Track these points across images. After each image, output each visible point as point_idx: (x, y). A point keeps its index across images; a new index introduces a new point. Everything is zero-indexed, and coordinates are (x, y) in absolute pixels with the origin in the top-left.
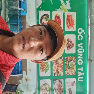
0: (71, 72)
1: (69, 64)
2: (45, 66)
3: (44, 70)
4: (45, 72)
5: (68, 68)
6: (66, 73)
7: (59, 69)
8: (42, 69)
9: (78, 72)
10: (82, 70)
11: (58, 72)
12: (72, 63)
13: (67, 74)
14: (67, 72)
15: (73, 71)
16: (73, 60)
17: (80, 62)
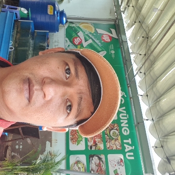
0: (115, 144)
1: (110, 134)
2: (77, 136)
3: (76, 141)
4: (77, 143)
5: (110, 139)
6: (108, 146)
7: (96, 140)
8: (72, 139)
9: (125, 145)
10: (130, 143)
11: (96, 145)
12: (114, 132)
13: (109, 148)
14: (109, 144)
15: (118, 143)
16: (115, 128)
17: (125, 131)
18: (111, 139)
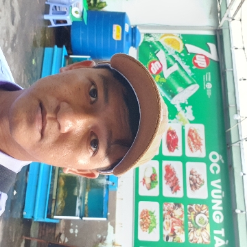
0: (200, 235)
1: (195, 217)
2: (149, 220)
3: (147, 227)
4: (148, 231)
5: (194, 227)
6: (191, 238)
7: (175, 228)
8: (142, 225)
9: (216, 238)
10: (223, 235)
11: (174, 235)
12: (202, 217)
13: (192, 240)
14: (192, 235)
15: (205, 235)
16: (203, 212)
17: (218, 217)
18: (196, 227)
